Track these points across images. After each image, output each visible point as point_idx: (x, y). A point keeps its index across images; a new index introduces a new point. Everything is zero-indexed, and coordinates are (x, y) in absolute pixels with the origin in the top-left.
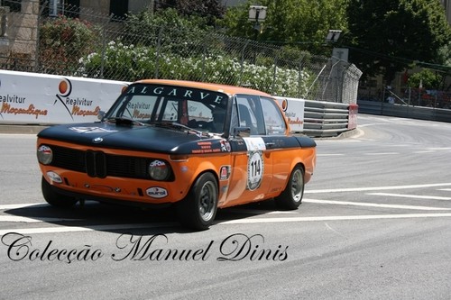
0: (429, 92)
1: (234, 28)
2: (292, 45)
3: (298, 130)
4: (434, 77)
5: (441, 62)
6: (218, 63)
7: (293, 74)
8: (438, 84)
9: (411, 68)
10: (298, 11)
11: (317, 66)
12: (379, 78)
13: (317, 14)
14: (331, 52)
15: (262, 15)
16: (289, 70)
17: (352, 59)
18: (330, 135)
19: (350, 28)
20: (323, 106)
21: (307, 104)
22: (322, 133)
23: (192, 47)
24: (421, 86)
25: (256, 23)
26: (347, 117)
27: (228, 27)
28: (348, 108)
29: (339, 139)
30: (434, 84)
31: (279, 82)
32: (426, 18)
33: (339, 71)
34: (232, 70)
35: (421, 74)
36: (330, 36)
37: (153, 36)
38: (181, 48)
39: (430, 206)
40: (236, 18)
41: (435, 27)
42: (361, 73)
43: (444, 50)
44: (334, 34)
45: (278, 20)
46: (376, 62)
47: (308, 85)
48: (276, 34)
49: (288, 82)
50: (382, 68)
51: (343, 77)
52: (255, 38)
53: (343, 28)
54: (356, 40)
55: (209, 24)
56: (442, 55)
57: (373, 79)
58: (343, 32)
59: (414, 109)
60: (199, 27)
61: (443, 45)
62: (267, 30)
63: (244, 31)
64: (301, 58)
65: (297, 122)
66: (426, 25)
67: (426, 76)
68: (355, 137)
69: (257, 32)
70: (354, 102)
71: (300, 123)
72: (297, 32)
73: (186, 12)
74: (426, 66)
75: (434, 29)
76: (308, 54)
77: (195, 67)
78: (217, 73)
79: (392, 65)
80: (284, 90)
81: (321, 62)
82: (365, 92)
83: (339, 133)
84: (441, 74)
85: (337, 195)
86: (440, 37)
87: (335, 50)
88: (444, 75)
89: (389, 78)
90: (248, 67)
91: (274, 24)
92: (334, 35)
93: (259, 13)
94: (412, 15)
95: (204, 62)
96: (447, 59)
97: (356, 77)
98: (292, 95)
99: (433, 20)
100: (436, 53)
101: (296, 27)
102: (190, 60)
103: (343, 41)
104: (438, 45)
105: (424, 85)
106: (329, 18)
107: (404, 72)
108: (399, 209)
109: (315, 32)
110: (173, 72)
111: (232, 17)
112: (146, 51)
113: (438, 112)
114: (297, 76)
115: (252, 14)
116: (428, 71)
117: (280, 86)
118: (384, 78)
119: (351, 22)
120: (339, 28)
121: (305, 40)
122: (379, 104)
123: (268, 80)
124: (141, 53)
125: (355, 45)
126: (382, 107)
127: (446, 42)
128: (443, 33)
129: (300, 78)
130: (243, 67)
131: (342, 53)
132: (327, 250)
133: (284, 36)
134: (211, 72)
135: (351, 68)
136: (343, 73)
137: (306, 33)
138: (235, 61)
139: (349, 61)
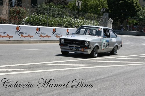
0: (134, 27)
1: (71, 8)
2: (90, 13)
4: (136, 22)
5: (138, 17)
6: (67, 19)
7: (91, 22)
8: (138, 24)
9: (129, 19)
10: (92, 2)
11: (99, 19)
12: (118, 23)
13: (98, 3)
14: (103, 15)
15: (80, 4)
16: (90, 21)
17: (110, 17)
19: (108, 7)
23: (58, 15)
24: (132, 25)
25: (78, 6)
27: (69, 8)
30: (136, 24)
32: (133, 3)
33: (106, 20)
34: (72, 21)
35: (132, 21)
36: (102, 10)
37: (46, 11)
38: (55, 15)
39: (137, 61)
40: (72, 5)
42: (113, 21)
43: (139, 13)
44: (103, 9)
45: (85, 5)
46: (117, 18)
48: (85, 10)
49: (90, 24)
50: (119, 19)
51: (107, 23)
52: (78, 11)
53: (106, 7)
54: (111, 11)
55: (64, 7)
56: (138, 15)
57: (116, 23)
58: (106, 8)
59: (130, 32)
60: (61, 8)
61: (139, 11)
62: (82, 9)
63: (75, 9)
64: (93, 17)
66: (133, 5)
67: (134, 22)
69: (79, 9)
72: (92, 9)
73: (56, 4)
75: (135, 6)
76: (96, 15)
77: (60, 21)
78: (67, 22)
79: (123, 18)
84: (138, 20)
87: (104, 14)
88: (139, 21)
89: (122, 22)
91: (84, 7)
93: (79, 3)
94: (128, 2)
95: (63, 19)
96: (140, 16)
97: (111, 22)
99: (135, 3)
100: (137, 14)
101: (91, 7)
102: (58, 19)
103: (107, 11)
104: (137, 11)
105: (133, 24)
106: (102, 4)
107: (126, 20)
108: (128, 63)
109: (98, 9)
110: (53, 22)
111: (71, 5)
112: (44, 16)
113: (138, 33)
114: (92, 23)
115: (77, 4)
116: (134, 20)
118: (120, 23)
119: (109, 5)
120: (105, 7)
121: (94, 11)
122: (119, 31)
123: (83, 24)
124: (42, 17)
125: (110, 13)
126: (120, 32)
127: (139, 10)
128: (138, 7)
129: (93, 23)
130: (75, 20)
131: (106, 15)
132: (105, 76)
133: (87, 10)
134: (65, 22)
135: (110, 19)
136: (107, 21)
137: (94, 9)
138: (72, 19)
139: (109, 17)
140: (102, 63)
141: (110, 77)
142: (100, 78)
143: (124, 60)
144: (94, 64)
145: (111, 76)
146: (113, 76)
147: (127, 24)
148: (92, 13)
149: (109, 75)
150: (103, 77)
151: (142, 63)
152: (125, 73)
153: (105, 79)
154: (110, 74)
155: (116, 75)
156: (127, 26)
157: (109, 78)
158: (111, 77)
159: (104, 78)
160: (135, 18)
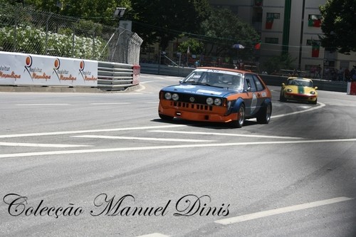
0: (194, 56)
1: (39, 6)
2: (86, 19)
3: (93, 85)
4: (198, 44)
5: (204, 33)
6: (28, 32)
7: (88, 41)
8: (202, 50)
9: (180, 38)
11: (107, 35)
12: (156, 46)
14: (118, 25)
16: (84, 38)
17: (135, 29)
18: (118, 89)
19: (133, 6)
20: (113, 66)
21: (100, 65)
22: (111, 87)
24: (188, 52)
25: (58, 1)
26: (132, 75)
27: (35, 4)
28: (132, 68)
29: (126, 92)
30: (198, 50)
31: (77, 48)
33: (124, 38)
34: (39, 38)
35: (187, 42)
36: (117, 13)
39: (196, 139)
41: (198, 5)
42: (142, 41)
43: (205, 24)
46: (153, 33)
47: (100, 51)
48: (74, 11)
49: (85, 47)
50: (158, 37)
51: (128, 44)
52: (58, 13)
53: (127, 6)
54: (137, 15)
55: (19, 2)
56: (204, 27)
57: (151, 46)
58: (127, 9)
59: (183, 70)
60: (10, 3)
61: (205, 19)
62: (67, 8)
63: (48, 8)
64: (94, 28)
65: (93, 79)
66: (191, 4)
67: (192, 44)
68: (138, 90)
69: (58, 9)
70: (137, 63)
71: (95, 79)
72: (91, 9)
74: (192, 36)
75: (197, 7)
76: (100, 25)
77: (9, 35)
78: (27, 40)
79: (166, 35)
80: (81, 54)
81: (110, 32)
82: (146, 57)
83: (126, 88)
84: (203, 42)
85: (125, 132)
86: (202, 13)
87: (121, 23)
88: (206, 43)
89: (164, 45)
90: (51, 35)
91: (72, 3)
92: (120, 12)
95: (16, 31)
96: (208, 30)
97: (138, 44)
98: (87, 58)
100: (199, 26)
101: (90, 5)
102: (4, 29)
103: (128, 16)
104: (201, 19)
105: (191, 51)
107: (175, 41)
109: (105, 9)
114: (91, 43)
116: (193, 41)
117: (78, 51)
118: (160, 46)
119: (133, 1)
120: (124, 6)
121: (98, 16)
122: (157, 66)
123: (68, 45)
125: (136, 20)
126: (159, 68)
127: (207, 17)
128: (204, 10)
129: (94, 44)
130: (47, 35)
131: (127, 24)
132: (118, 172)
133: (80, 13)
134: (21, 39)
135: (134, 36)
136: (128, 40)
137: (98, 10)
138: (41, 30)
139: (132, 31)
140: (112, 141)
141: (128, 174)
142: (103, 177)
143: (166, 136)
144: (93, 143)
145: (133, 173)
146: (137, 172)
147: (176, 49)
148: (92, 19)
149: (128, 171)
150: (111, 174)
151: (209, 143)
152: (167, 165)
153: (118, 179)
154: (128, 169)
155: (144, 170)
156: (178, 53)
157: (125, 178)
158: (132, 176)
159: (115, 177)
160: (195, 37)
